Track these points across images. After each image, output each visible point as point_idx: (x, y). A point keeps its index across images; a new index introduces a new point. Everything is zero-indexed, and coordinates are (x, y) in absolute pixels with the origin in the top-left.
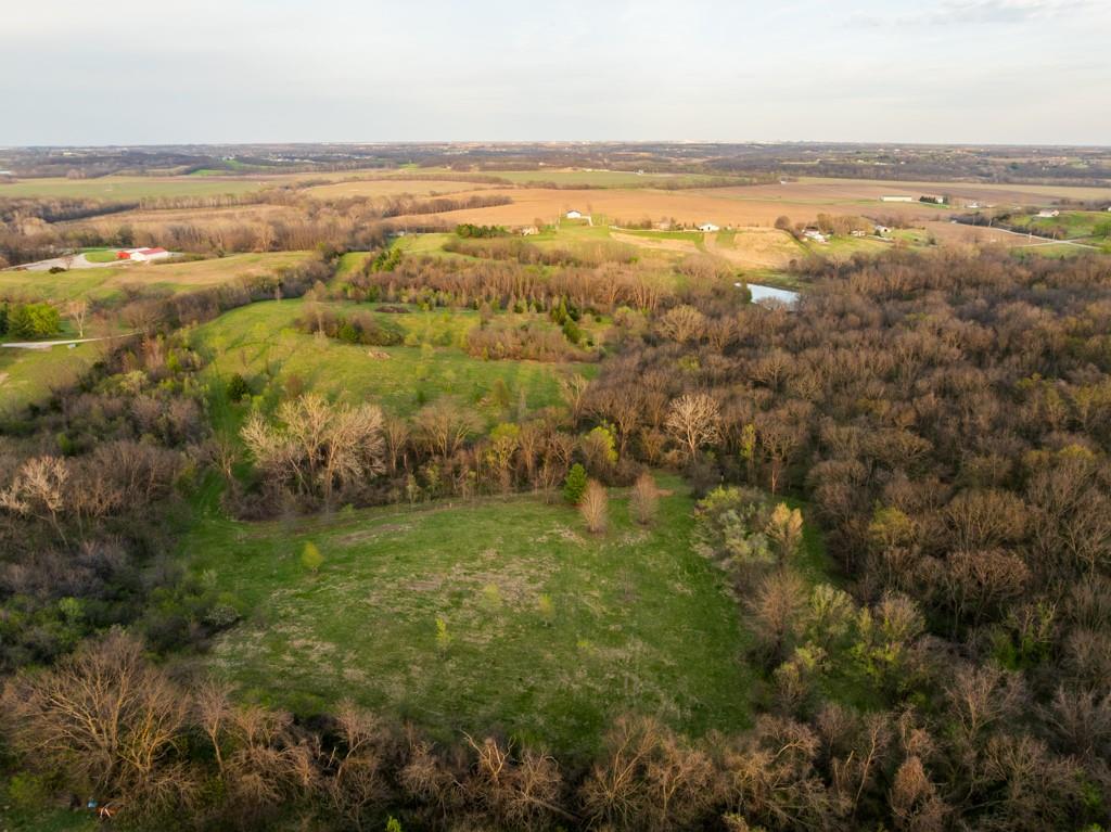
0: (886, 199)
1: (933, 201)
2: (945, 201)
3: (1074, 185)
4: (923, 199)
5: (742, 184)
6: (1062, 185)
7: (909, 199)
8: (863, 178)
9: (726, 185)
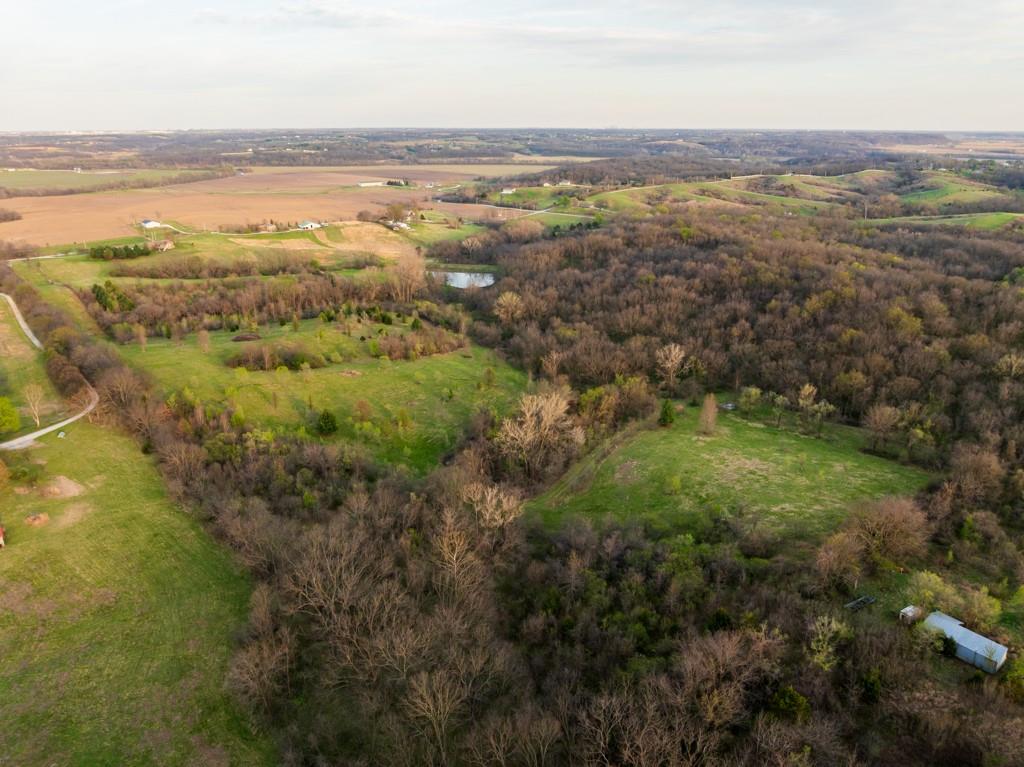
0: (363, 185)
1: (399, 184)
2: (407, 184)
3: (464, 163)
4: (390, 183)
5: (207, 178)
6: (456, 163)
7: (380, 184)
8: (304, 165)
9: (194, 179)
